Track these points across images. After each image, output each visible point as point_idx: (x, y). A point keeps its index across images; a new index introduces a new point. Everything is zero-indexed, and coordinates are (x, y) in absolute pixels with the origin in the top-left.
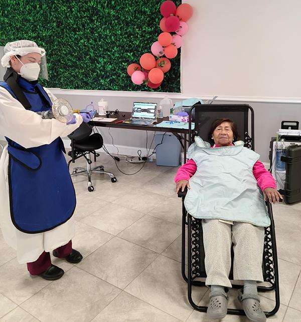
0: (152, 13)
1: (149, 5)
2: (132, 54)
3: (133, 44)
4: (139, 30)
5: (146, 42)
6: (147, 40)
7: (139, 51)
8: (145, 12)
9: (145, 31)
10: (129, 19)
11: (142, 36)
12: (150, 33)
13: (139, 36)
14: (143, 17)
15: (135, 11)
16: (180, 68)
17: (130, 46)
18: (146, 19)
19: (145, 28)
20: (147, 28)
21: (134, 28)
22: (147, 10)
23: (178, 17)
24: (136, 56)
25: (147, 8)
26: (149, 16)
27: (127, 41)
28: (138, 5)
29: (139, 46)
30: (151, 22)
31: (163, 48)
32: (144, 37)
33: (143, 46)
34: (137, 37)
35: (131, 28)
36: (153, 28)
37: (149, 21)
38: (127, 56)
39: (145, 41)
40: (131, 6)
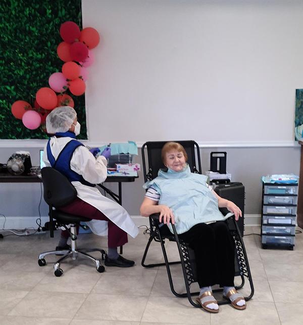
0: (41, 34)
1: (36, 24)
2: (13, 87)
3: (15, 74)
4: (23, 56)
5: (34, 73)
6: (36, 70)
7: (24, 85)
8: (30, 33)
9: (32, 58)
10: (7, 39)
11: (28, 64)
12: (40, 61)
13: (23, 64)
14: (27, 38)
15: (15, 30)
16: (85, 108)
17: (9, 77)
18: (33, 42)
19: (32, 54)
20: (34, 53)
21: (14, 52)
22: (34, 29)
23: (84, 43)
24: (20, 90)
25: (33, 27)
26: (37, 38)
27: (4, 69)
28: (20, 21)
29: (23, 77)
30: (40, 46)
31: (67, 82)
32: (32, 65)
33: (30, 79)
34: (21, 65)
35: (10, 52)
36: (43, 55)
37: (38, 45)
38: (6, 91)
39: (32, 71)
40: (9, 22)
